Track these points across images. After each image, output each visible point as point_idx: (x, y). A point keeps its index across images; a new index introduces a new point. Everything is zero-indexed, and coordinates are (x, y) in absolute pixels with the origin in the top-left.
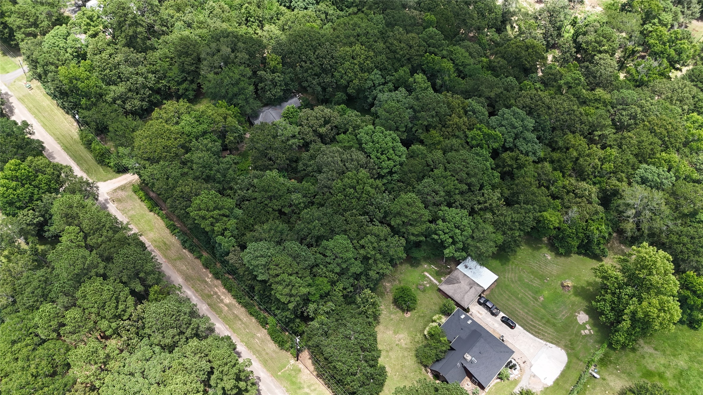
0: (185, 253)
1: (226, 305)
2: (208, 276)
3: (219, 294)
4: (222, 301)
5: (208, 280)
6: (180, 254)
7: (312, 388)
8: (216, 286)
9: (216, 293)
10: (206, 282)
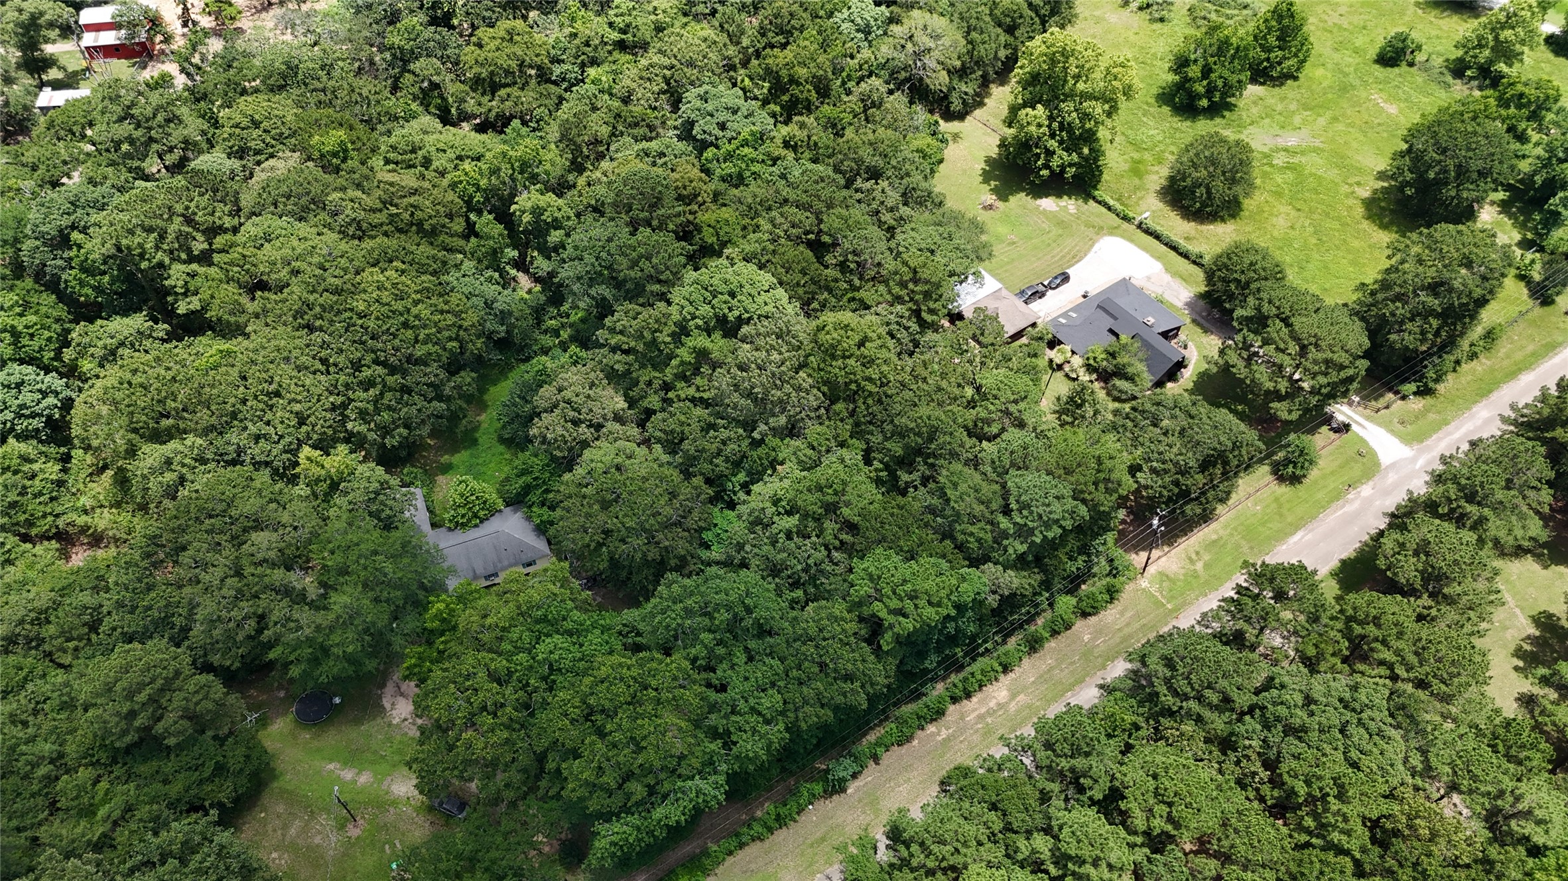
0: (858, 789)
1: (1013, 696)
2: (933, 734)
3: (983, 710)
4: (1000, 706)
5: (944, 733)
6: (860, 801)
7: (1194, 556)
8: (962, 718)
9: (981, 717)
10: (948, 739)
